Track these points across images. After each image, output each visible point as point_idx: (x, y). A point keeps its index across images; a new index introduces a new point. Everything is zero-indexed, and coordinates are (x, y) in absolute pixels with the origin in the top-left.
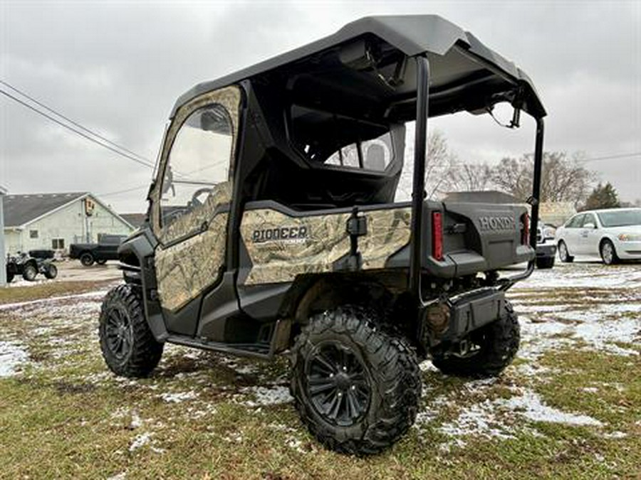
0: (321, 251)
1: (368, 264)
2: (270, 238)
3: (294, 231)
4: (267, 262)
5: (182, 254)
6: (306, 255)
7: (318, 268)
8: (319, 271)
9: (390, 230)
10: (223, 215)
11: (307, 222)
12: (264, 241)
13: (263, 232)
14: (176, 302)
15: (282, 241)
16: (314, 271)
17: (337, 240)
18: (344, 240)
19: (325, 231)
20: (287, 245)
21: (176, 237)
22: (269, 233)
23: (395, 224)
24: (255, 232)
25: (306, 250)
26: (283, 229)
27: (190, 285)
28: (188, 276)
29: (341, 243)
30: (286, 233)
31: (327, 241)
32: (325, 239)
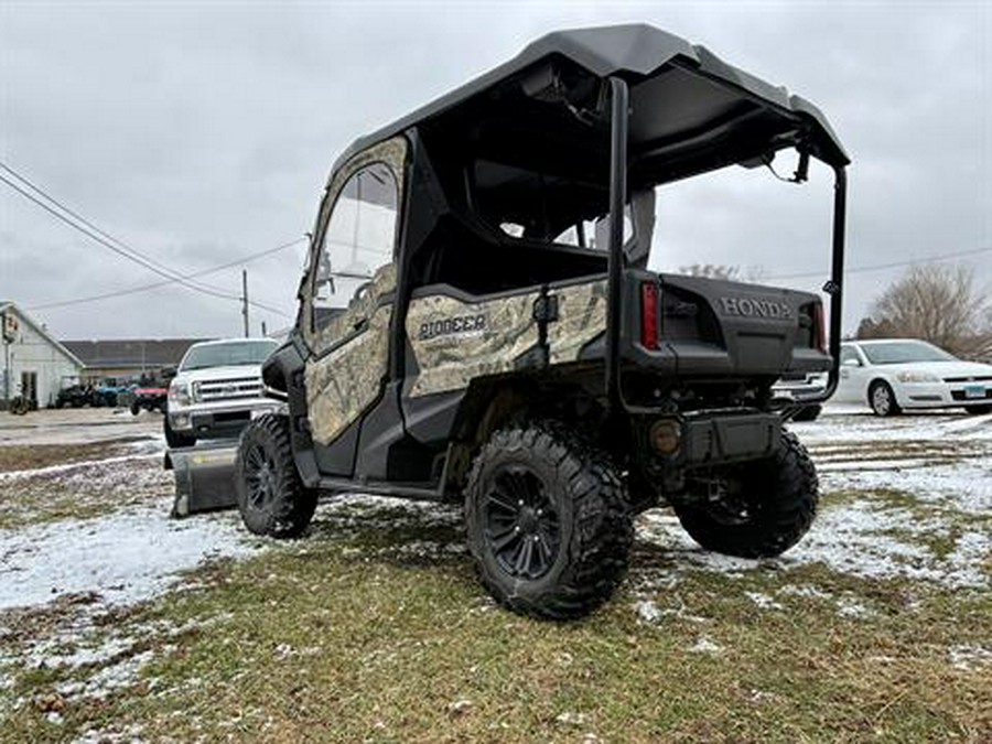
1: (557, 357)
2: (440, 333)
3: (469, 321)
4: (437, 364)
5: (337, 364)
6: (483, 352)
7: (497, 367)
8: (498, 371)
11: (485, 308)
12: (433, 338)
13: (432, 325)
14: (330, 430)
15: (455, 335)
16: (492, 372)
18: (531, 329)
19: (508, 319)
20: (461, 340)
21: (331, 344)
22: (439, 325)
23: (593, 302)
24: (423, 326)
25: (484, 345)
26: (455, 320)
27: (347, 404)
28: (344, 393)
29: (526, 334)
30: (460, 324)
31: (509, 333)
32: (507, 330)
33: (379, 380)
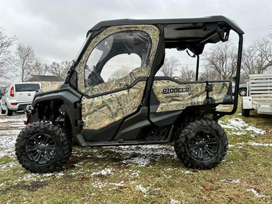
0: (195, 97)
2: (171, 92)
3: (184, 89)
4: (170, 102)
6: (189, 99)
7: (197, 104)
9: (221, 89)
10: (143, 82)
11: (189, 86)
12: (169, 94)
13: (168, 89)
14: (101, 125)
15: (178, 93)
16: (195, 105)
17: (201, 93)
18: (204, 93)
19: (197, 89)
20: (181, 95)
21: (102, 92)
22: (172, 90)
23: (223, 87)
24: (164, 90)
25: (189, 97)
26: (179, 89)
27: (115, 115)
28: (114, 111)
30: (181, 90)
31: (198, 93)
32: (196, 93)
33: (137, 106)
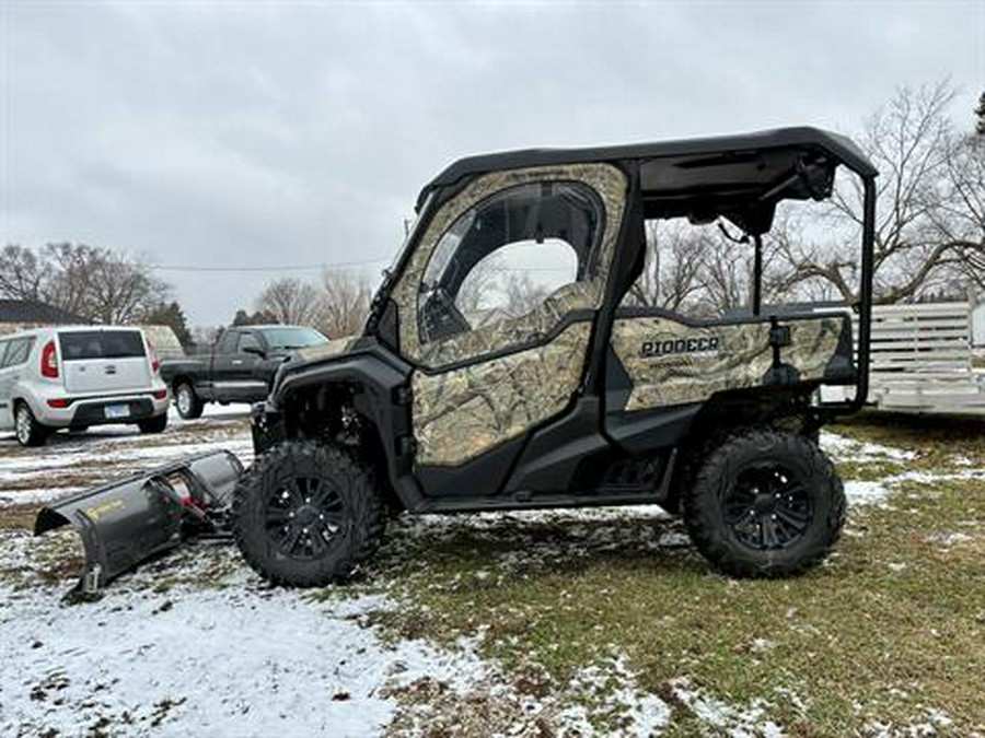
0: (737, 364)
2: (669, 352)
3: (703, 342)
4: (664, 380)
5: (490, 379)
6: (719, 370)
7: (745, 384)
8: (747, 386)
9: (817, 340)
10: (583, 324)
11: (718, 331)
12: (660, 355)
13: (658, 344)
14: (466, 449)
15: (688, 354)
16: (741, 386)
17: (757, 352)
18: (767, 352)
19: (744, 342)
20: (695, 359)
22: (668, 345)
23: (823, 333)
24: (645, 345)
25: (719, 363)
26: (689, 341)
27: (505, 421)
29: (762, 355)
30: (695, 345)
31: (745, 354)
32: (742, 352)
33: (569, 395)
